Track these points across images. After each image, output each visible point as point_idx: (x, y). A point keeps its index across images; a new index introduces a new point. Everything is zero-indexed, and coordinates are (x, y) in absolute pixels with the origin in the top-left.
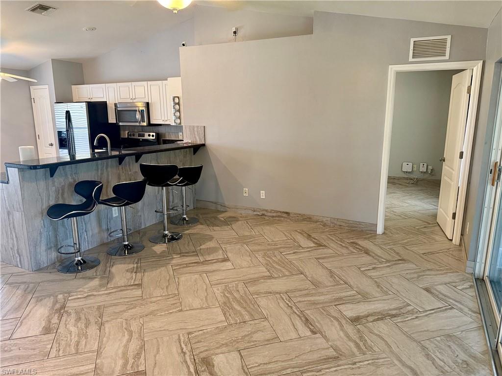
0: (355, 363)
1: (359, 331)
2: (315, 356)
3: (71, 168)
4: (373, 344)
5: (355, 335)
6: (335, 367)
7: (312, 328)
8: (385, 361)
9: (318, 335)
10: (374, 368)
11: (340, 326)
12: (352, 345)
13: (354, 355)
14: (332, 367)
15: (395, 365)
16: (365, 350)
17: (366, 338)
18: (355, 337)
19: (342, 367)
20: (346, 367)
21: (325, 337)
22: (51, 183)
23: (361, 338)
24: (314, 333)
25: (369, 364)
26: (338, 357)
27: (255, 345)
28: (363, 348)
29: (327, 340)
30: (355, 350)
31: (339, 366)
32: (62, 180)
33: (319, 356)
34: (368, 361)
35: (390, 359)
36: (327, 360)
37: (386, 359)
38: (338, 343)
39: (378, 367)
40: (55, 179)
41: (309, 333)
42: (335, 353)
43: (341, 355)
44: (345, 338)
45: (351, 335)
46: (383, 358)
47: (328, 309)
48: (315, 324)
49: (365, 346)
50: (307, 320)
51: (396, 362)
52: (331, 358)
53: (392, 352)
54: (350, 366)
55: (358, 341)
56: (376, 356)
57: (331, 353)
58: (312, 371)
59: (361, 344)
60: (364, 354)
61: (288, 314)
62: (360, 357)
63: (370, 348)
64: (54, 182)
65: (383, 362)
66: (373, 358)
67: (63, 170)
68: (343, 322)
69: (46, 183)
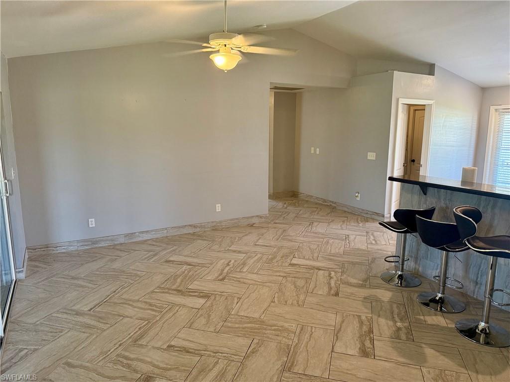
0: (120, 345)
1: (136, 371)
2: (152, 333)
3: (446, 194)
4: (115, 367)
5: (136, 365)
6: (132, 336)
7: (176, 349)
8: (98, 360)
9: (165, 347)
10: (104, 350)
11: (155, 365)
12: (132, 356)
13: (125, 350)
14: (134, 334)
15: (87, 362)
16: (119, 359)
17: (125, 369)
18: (135, 364)
19: (127, 338)
20: (125, 340)
21: (158, 349)
22: (423, 200)
23: (129, 366)
24: (170, 346)
25: (110, 350)
26: (135, 342)
27: (196, 316)
28: (121, 359)
29: (154, 348)
30: (127, 354)
31: (130, 338)
32: (434, 201)
33: (149, 335)
34: (111, 352)
35: (94, 363)
36: (141, 337)
37: (98, 361)
38: (143, 351)
39: (101, 353)
40: (428, 198)
41: (173, 343)
42: (140, 343)
43: (134, 345)
44: (142, 358)
45: (139, 364)
46: (100, 361)
47: (184, 374)
48: (177, 353)
49: (121, 362)
50: (188, 352)
51: (87, 364)
52: (139, 339)
53: (95, 371)
54: (122, 342)
55: (129, 362)
56: (107, 359)
57: (143, 342)
58: (145, 325)
59: (125, 361)
60: (118, 355)
61: (209, 346)
62: (119, 351)
63: (115, 362)
64: (426, 200)
65: (99, 358)
66: (109, 357)
67: (438, 192)
68: (156, 371)
69: (419, 198)
